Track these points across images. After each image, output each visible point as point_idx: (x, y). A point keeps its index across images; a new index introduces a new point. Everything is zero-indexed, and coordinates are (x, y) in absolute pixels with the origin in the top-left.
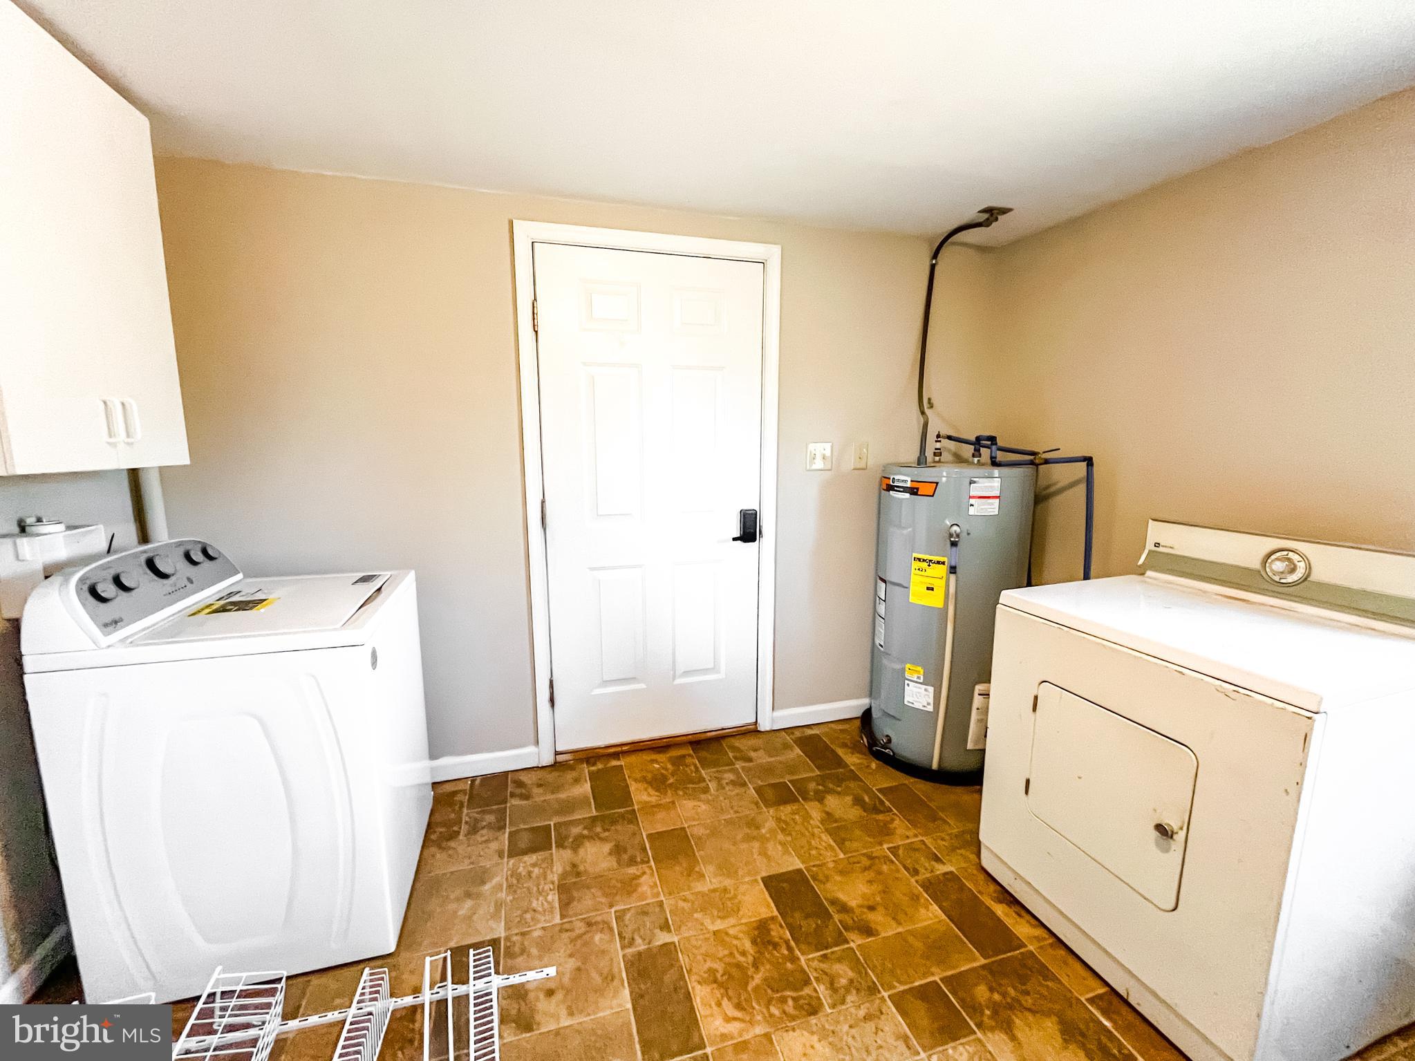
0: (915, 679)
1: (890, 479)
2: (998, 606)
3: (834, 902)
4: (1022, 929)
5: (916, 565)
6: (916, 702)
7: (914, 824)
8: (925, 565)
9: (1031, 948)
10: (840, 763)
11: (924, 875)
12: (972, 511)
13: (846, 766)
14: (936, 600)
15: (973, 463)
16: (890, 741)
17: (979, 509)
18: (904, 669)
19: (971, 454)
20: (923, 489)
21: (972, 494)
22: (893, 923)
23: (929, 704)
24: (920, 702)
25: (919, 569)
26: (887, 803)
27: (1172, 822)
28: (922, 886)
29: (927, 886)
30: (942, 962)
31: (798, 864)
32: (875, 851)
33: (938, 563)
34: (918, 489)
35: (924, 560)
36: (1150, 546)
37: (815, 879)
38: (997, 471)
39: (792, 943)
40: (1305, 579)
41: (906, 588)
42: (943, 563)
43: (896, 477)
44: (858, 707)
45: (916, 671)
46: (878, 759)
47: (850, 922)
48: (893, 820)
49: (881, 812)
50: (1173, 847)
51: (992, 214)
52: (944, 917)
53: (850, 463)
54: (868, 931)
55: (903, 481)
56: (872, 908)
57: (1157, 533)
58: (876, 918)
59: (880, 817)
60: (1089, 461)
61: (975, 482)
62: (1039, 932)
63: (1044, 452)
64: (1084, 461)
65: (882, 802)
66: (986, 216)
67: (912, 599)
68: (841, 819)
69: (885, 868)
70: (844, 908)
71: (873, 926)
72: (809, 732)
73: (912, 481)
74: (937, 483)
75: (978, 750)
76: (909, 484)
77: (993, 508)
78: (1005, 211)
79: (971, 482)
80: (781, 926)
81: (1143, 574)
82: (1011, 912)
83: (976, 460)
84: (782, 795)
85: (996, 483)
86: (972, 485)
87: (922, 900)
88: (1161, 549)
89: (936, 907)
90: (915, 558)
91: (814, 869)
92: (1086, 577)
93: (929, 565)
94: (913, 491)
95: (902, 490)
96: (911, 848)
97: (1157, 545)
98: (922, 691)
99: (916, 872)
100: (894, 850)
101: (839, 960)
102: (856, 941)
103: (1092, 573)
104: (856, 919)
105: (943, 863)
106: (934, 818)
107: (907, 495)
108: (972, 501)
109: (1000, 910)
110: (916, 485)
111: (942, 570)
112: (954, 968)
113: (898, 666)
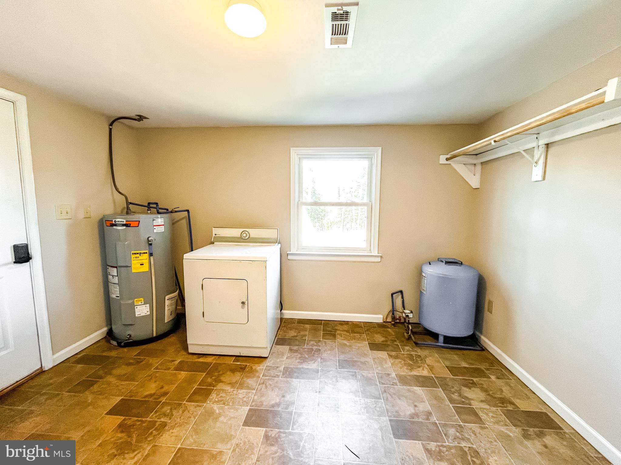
0: (140, 304)
1: (112, 221)
2: (184, 260)
3: (146, 397)
4: (209, 360)
5: (133, 256)
6: (141, 313)
7: (157, 357)
8: (138, 255)
9: (214, 362)
10: (108, 357)
11: (173, 368)
12: (155, 231)
13: (112, 357)
14: (146, 268)
15: (148, 213)
16: (130, 336)
17: (157, 230)
18: (133, 302)
19: (147, 210)
20: (133, 224)
21: (154, 224)
22: (173, 385)
23: (148, 312)
24: (143, 313)
25: (135, 258)
26: (142, 358)
27: (244, 300)
28: (174, 370)
29: (176, 369)
30: (195, 382)
31: (119, 399)
32: (150, 373)
33: (144, 253)
34: (130, 224)
35: (137, 254)
36: (214, 235)
37: (131, 397)
38: (159, 215)
39: (140, 419)
40: (249, 237)
41: (130, 267)
42: (146, 253)
43: (117, 220)
44: (103, 333)
45: (140, 300)
46: (126, 347)
47: (157, 397)
48: (149, 361)
49: (142, 361)
50: (245, 306)
51: (141, 118)
52: (187, 373)
53: (81, 215)
54: (165, 394)
55: (121, 221)
56: (162, 387)
57: (216, 231)
58: (166, 388)
59: (143, 363)
60: (188, 211)
61: (155, 220)
62: (214, 357)
63: (175, 208)
64: (186, 211)
65: (140, 359)
66: (138, 117)
67: (134, 271)
68: (126, 374)
69: (157, 375)
70: (151, 395)
71: (166, 392)
72: (79, 356)
73: (126, 221)
74: (139, 221)
75: (170, 321)
76: (125, 223)
77: (162, 229)
78: (146, 118)
79: (153, 220)
80: (130, 419)
81: (214, 244)
82: (204, 358)
83: (149, 212)
84: (87, 385)
85: (162, 220)
86: (154, 221)
87: (177, 374)
88: (217, 236)
89: (182, 372)
90: (132, 253)
91: (129, 394)
92: (192, 250)
93: (140, 255)
94: (126, 225)
95: (121, 225)
96: (162, 364)
97: (216, 235)
98: (144, 307)
99: (169, 368)
100: (157, 368)
101: (162, 407)
102: (163, 400)
103: (194, 249)
104: (159, 394)
105: (177, 360)
106: (163, 351)
107: (125, 227)
108: (155, 227)
109: (201, 360)
110: (128, 223)
111: (146, 256)
112: (198, 381)
113: (130, 302)
